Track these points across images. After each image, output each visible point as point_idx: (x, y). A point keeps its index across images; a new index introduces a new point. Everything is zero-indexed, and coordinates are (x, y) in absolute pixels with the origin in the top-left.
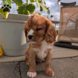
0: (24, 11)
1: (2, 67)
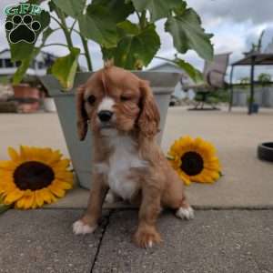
0: (125, 57)
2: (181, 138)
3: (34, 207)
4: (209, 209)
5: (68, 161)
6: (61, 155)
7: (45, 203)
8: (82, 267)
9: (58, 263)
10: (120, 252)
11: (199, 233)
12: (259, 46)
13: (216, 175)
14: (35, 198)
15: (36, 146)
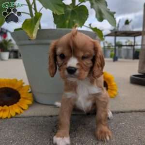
0: (67, 22)
1: (32, 125)
3: (9, 117)
6: (24, 83)
7: (17, 114)
15: (7, 78)
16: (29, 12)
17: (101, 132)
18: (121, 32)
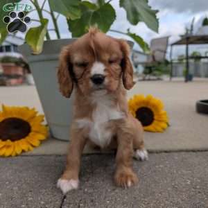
1: (38, 166)
2: (135, 97)
3: (14, 155)
4: (161, 152)
5: (43, 116)
6: (36, 113)
7: (23, 151)
8: (52, 204)
9: (31, 201)
10: (86, 190)
11: (155, 171)
12: (192, 30)
13: (164, 125)
14: (14, 148)
15: (16, 106)
16: (39, 19)
17: (122, 175)
18: (196, 36)
